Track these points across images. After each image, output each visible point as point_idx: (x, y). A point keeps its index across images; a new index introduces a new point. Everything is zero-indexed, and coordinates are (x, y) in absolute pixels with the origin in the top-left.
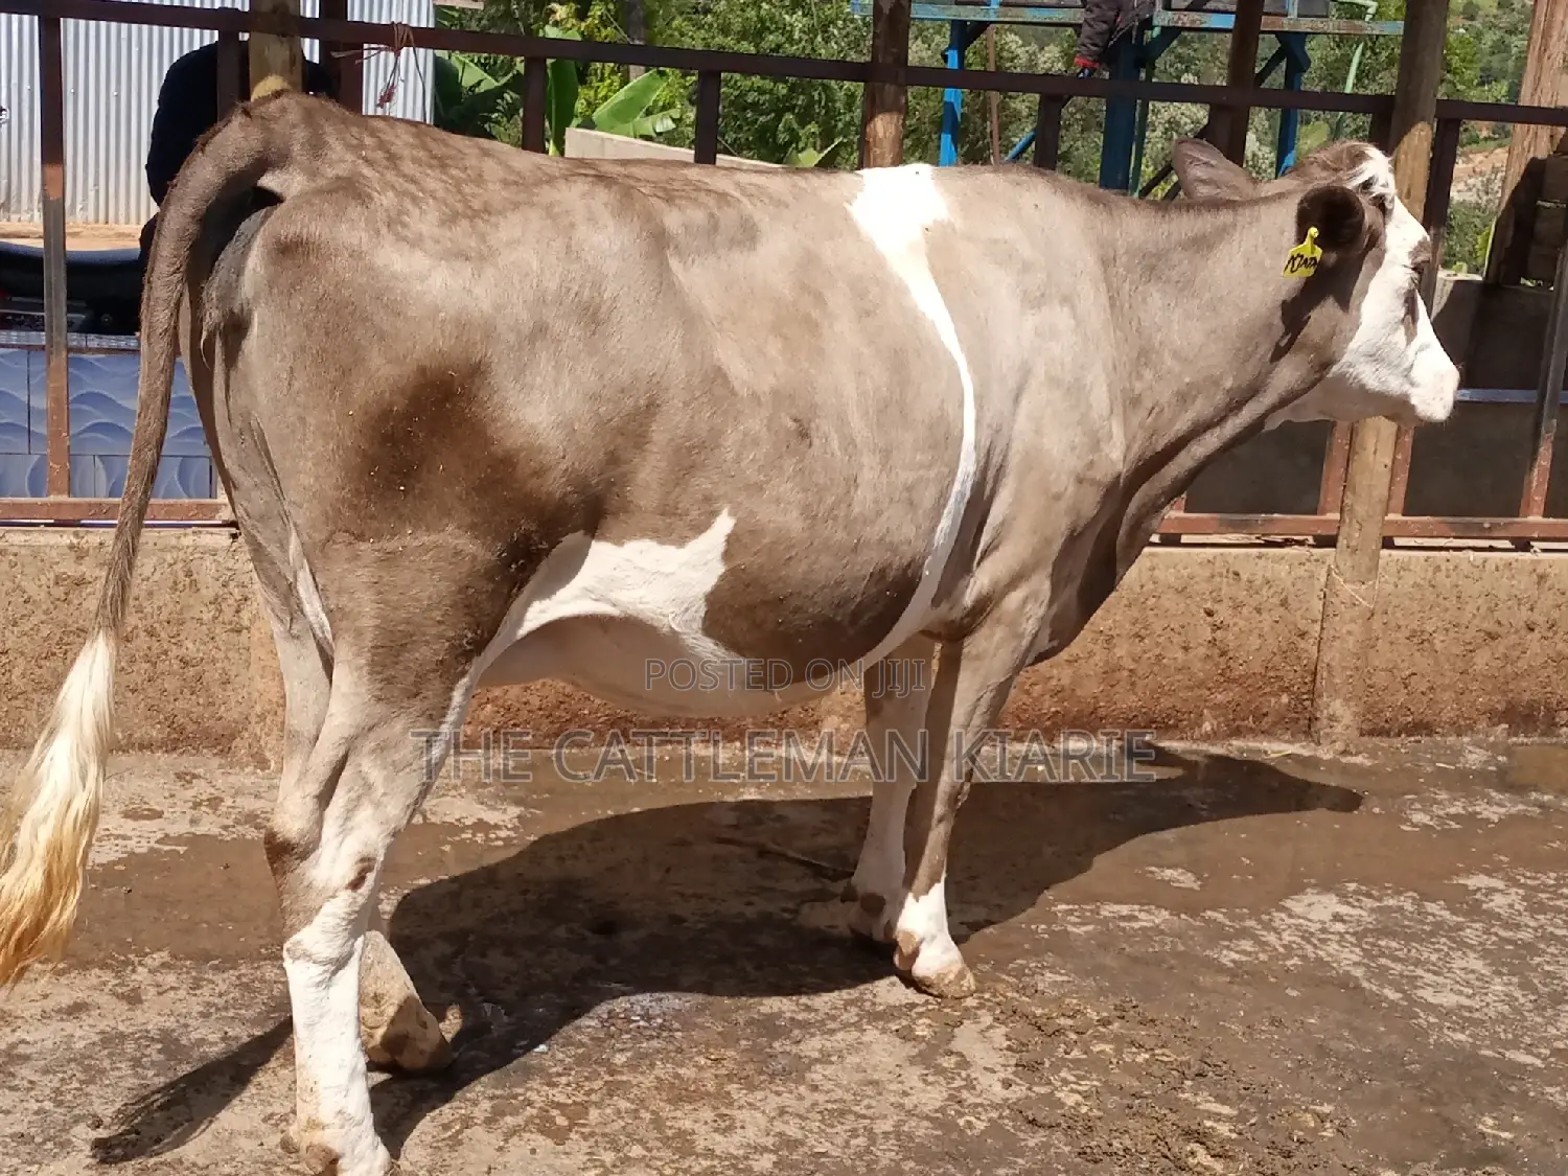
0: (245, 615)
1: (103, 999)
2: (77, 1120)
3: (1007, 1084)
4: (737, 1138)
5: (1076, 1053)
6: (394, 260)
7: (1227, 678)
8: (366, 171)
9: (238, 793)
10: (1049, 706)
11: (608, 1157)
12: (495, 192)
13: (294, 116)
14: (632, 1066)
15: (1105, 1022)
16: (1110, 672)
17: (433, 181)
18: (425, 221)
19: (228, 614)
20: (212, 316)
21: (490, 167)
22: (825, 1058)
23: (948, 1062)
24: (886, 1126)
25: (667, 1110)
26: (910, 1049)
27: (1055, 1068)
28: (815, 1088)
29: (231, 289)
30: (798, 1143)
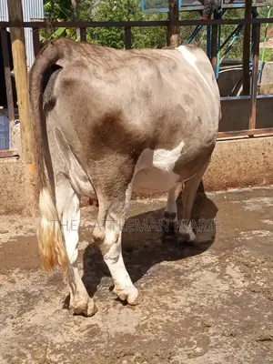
0: (22, 179)
2: (7, 317)
3: (243, 282)
4: (179, 304)
5: (258, 272)
7: (268, 170)
9: (27, 224)
11: (148, 313)
14: (146, 287)
15: (263, 262)
19: (18, 179)
20: (46, 100)
22: (195, 280)
23: (226, 277)
24: (217, 296)
25: (159, 298)
26: (216, 275)
27: (255, 275)
28: (195, 288)
29: (51, 93)
30: (195, 304)
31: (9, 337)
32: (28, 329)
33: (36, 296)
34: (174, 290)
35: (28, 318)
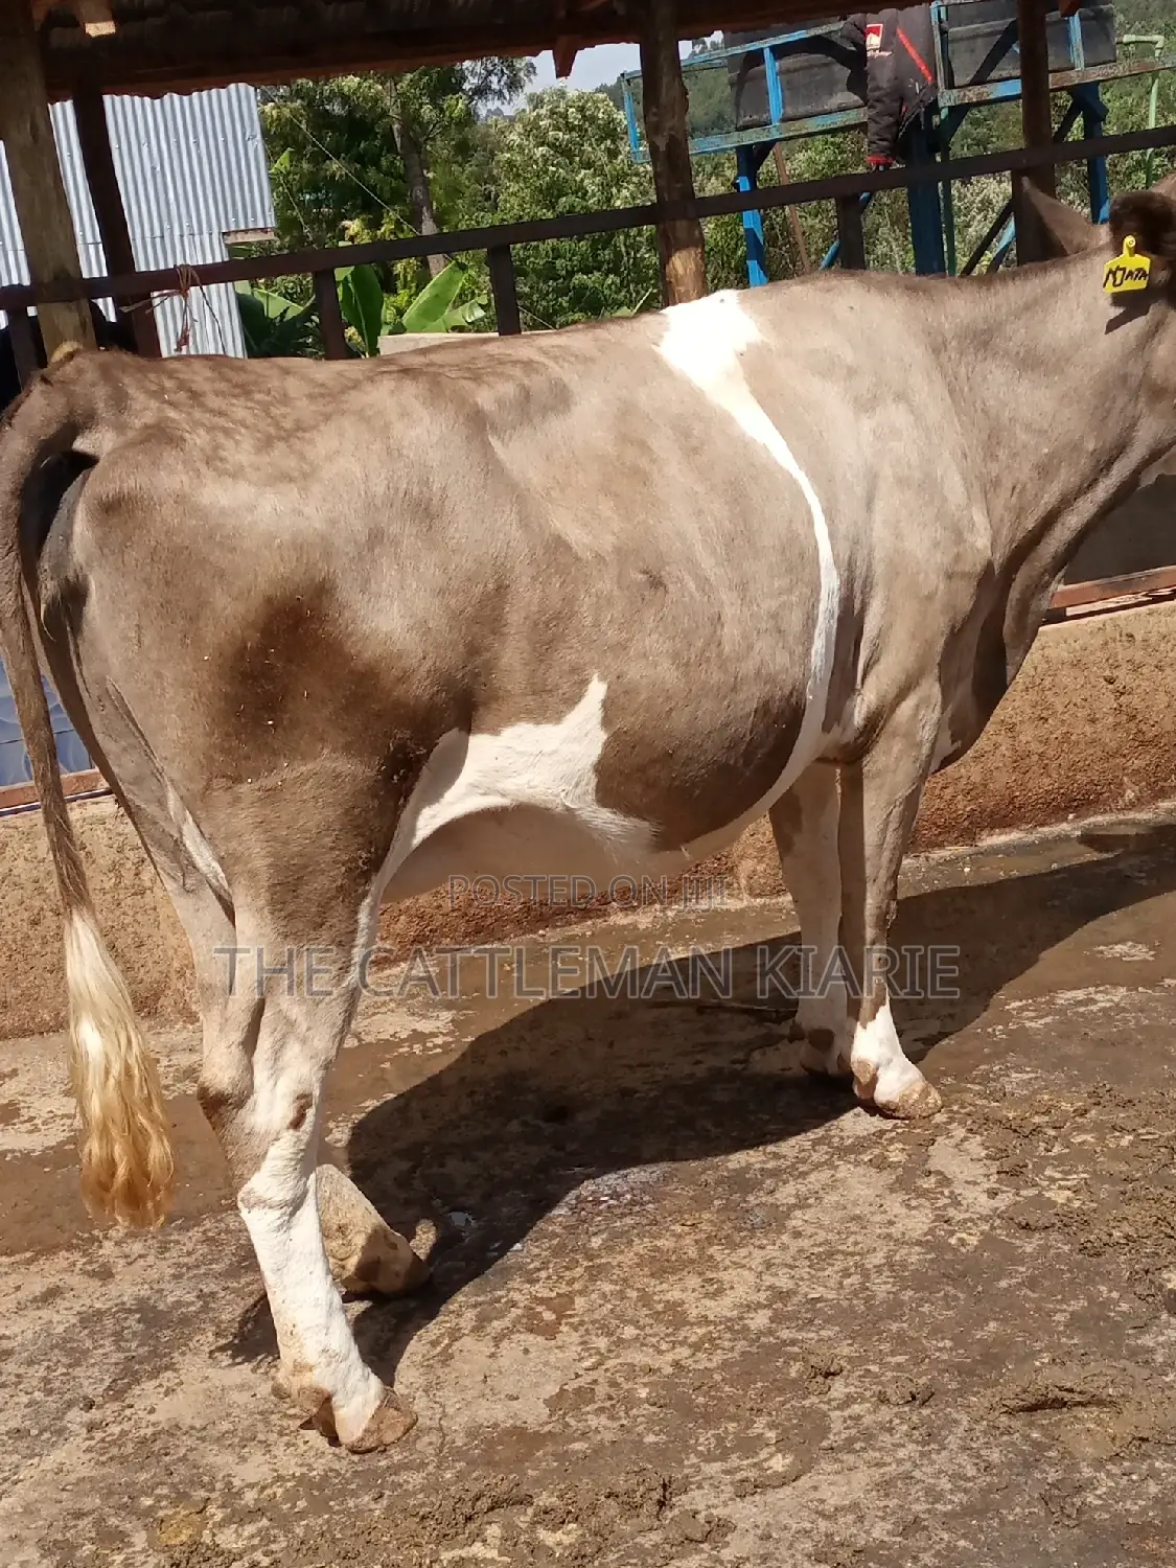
1: (75, 1280)
2: (70, 1405)
3: (993, 1194)
4: (728, 1299)
5: (1057, 1149)
6: (217, 495)
7: (1140, 742)
8: (172, 414)
9: (172, 1050)
10: (963, 806)
11: (602, 1343)
12: (304, 408)
13: (91, 375)
14: (609, 1248)
15: (1083, 1113)
16: (1019, 760)
17: (240, 410)
18: (241, 452)
20: (49, 588)
21: (293, 386)
22: (802, 1204)
24: (878, 1258)
25: (652, 1285)
26: (888, 1177)
27: (1039, 1169)
28: (797, 1234)
29: (64, 555)
30: (790, 1294)
31: (72, 1478)
32: (144, 1441)
33: (185, 1321)
34: (713, 1250)
35: (148, 1402)
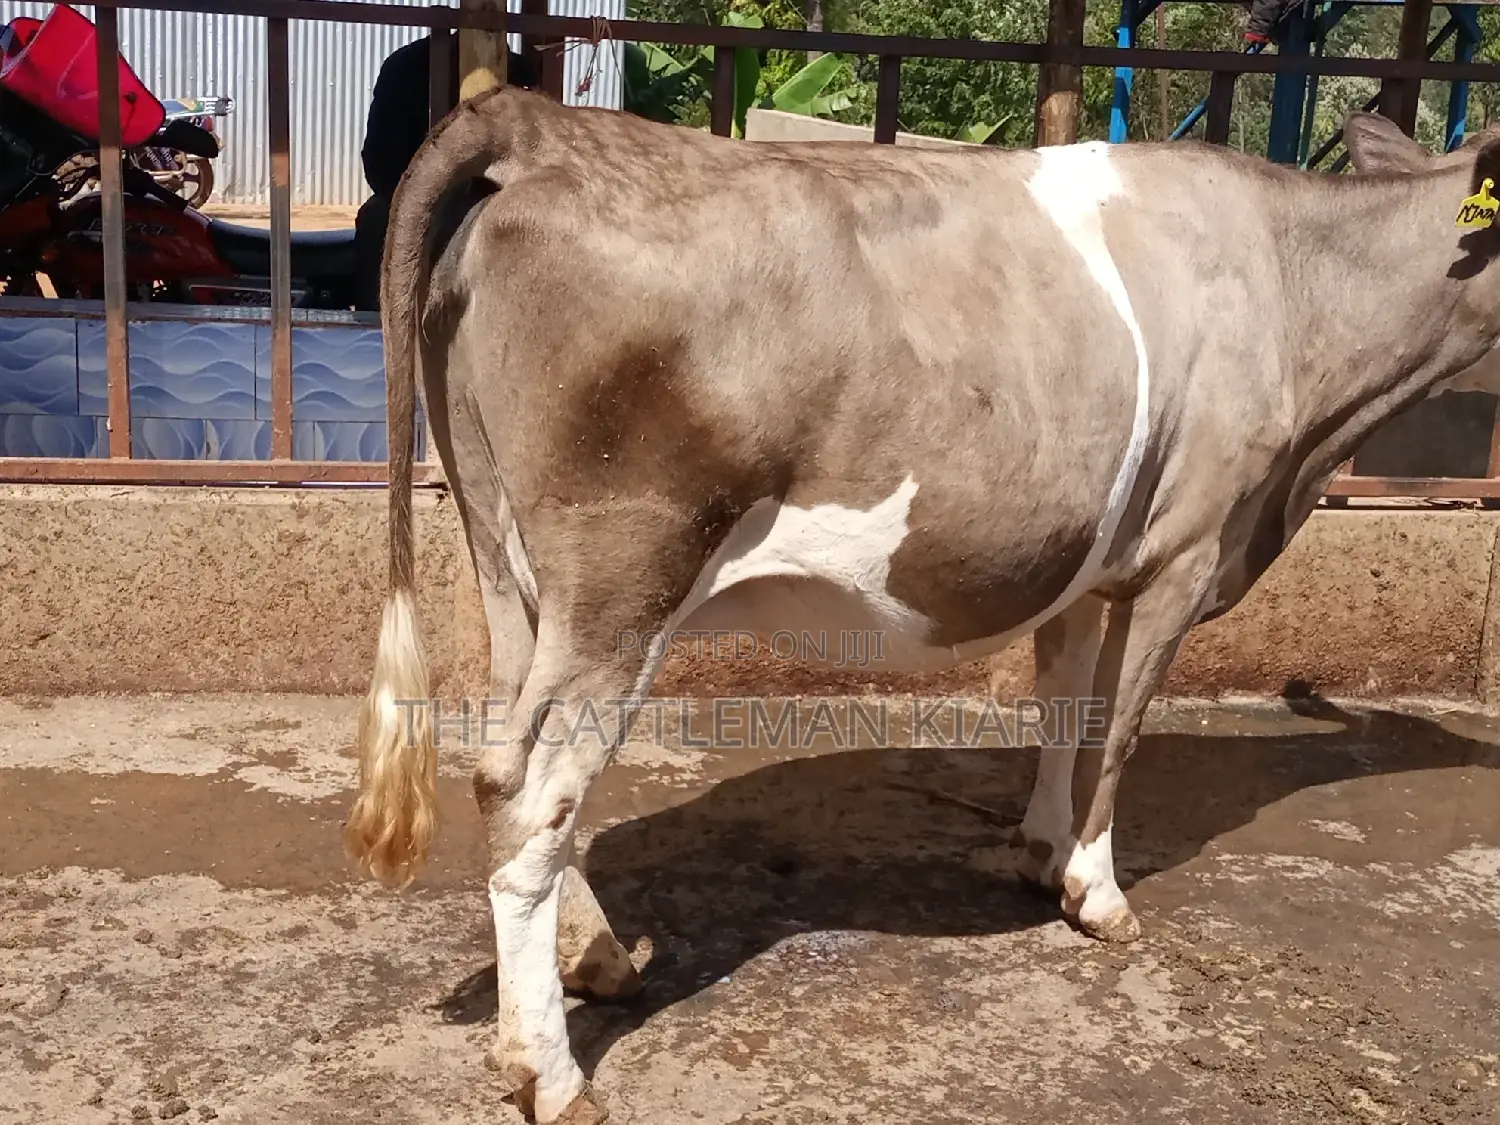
0: (450, 571)
1: (322, 923)
2: (298, 1035)
3: (1172, 1026)
4: (909, 1070)
5: (1239, 999)
7: (1392, 637)
8: (576, 159)
10: (1214, 662)
11: (788, 1084)
12: (695, 177)
13: (513, 110)
14: (809, 999)
15: (1270, 969)
16: (1275, 630)
17: (638, 168)
18: (630, 207)
19: (434, 569)
20: (433, 295)
21: (689, 154)
22: (993, 997)
23: (1114, 1004)
24: (1054, 1062)
25: (842, 1042)
26: (1076, 991)
27: (1219, 1013)
28: (984, 1025)
29: (453, 269)
30: (969, 1077)
31: (290, 1101)
32: (359, 1082)
33: (414, 981)
34: (905, 1022)
35: (369, 1047)
